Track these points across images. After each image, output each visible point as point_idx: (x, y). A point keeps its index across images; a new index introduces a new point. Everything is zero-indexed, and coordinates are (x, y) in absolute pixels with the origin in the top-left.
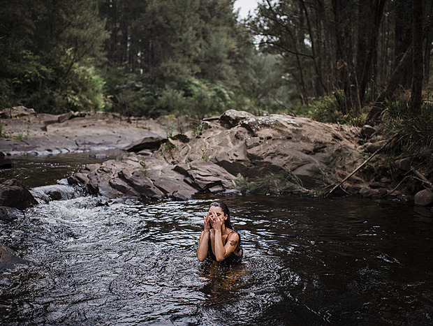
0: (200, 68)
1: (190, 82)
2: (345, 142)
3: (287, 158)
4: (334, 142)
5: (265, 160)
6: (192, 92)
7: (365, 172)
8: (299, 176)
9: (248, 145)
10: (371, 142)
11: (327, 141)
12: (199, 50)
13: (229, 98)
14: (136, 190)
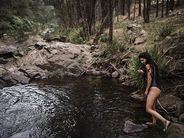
0: (17, 11)
1: (13, 18)
2: (85, 53)
3: (64, 62)
4: (81, 53)
5: (56, 63)
6: (14, 22)
7: (93, 64)
8: (69, 68)
9: (48, 57)
10: (95, 52)
11: (78, 53)
12: (16, 3)
13: (31, 24)
14: (5, 82)
